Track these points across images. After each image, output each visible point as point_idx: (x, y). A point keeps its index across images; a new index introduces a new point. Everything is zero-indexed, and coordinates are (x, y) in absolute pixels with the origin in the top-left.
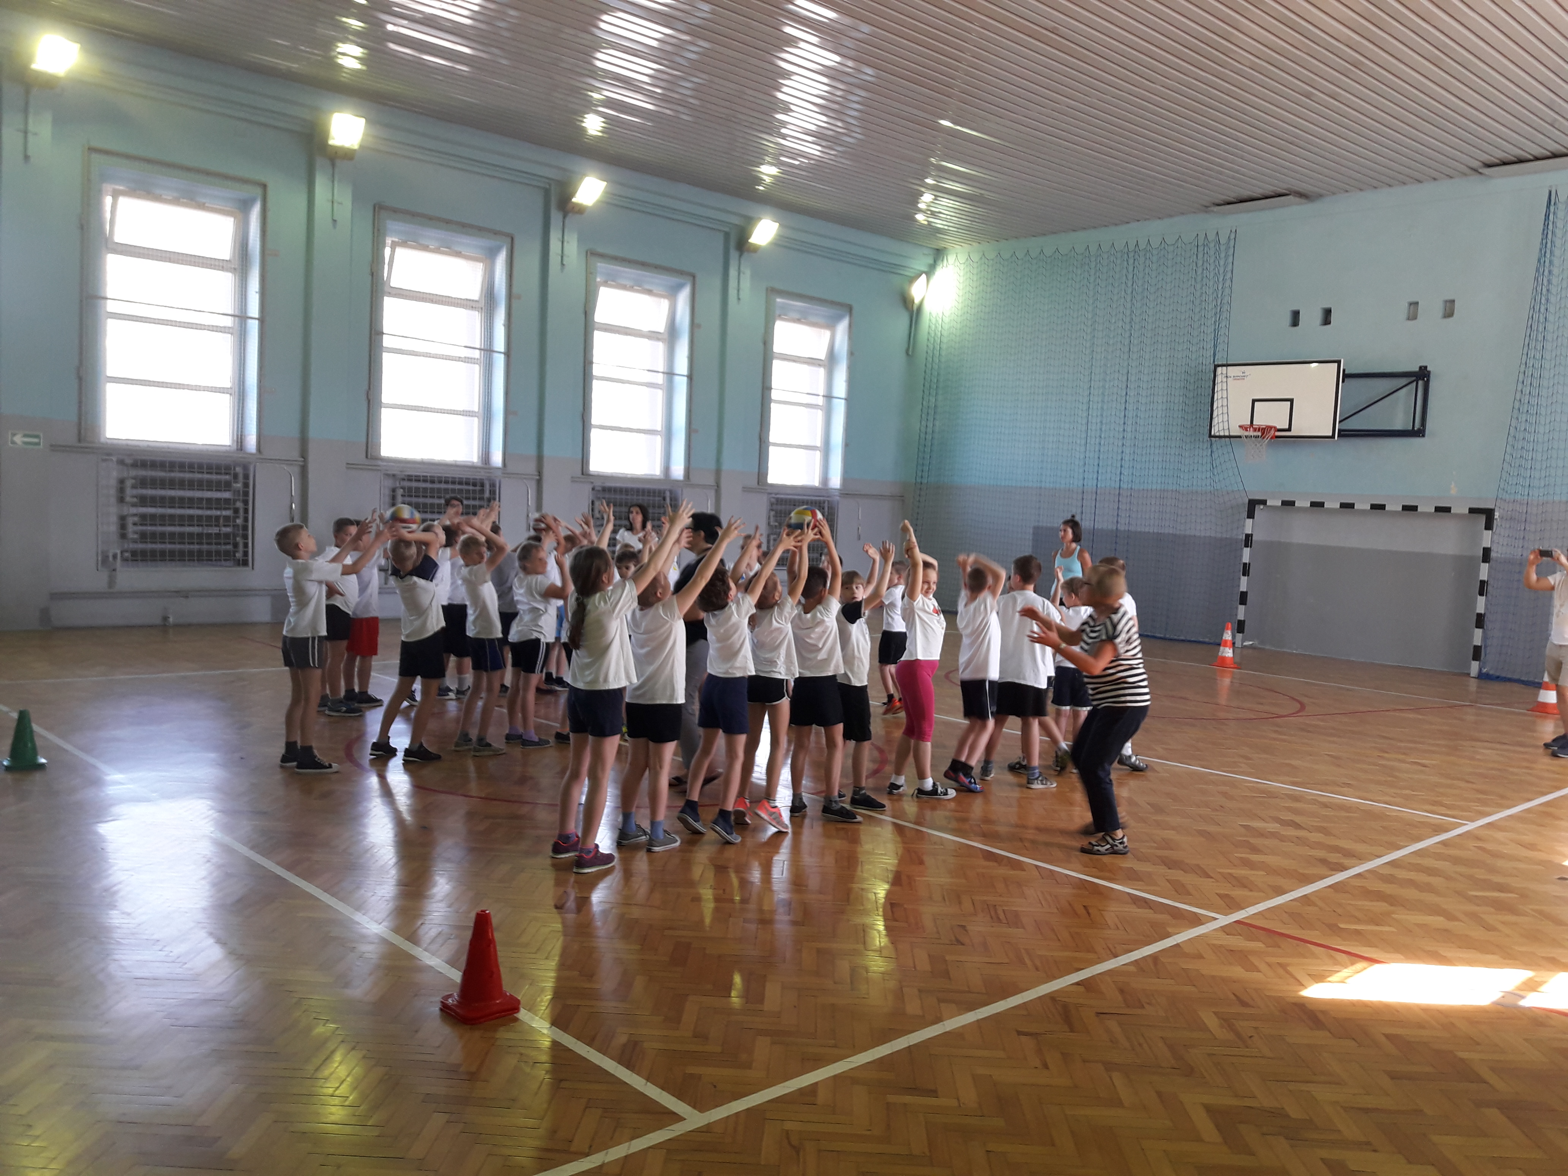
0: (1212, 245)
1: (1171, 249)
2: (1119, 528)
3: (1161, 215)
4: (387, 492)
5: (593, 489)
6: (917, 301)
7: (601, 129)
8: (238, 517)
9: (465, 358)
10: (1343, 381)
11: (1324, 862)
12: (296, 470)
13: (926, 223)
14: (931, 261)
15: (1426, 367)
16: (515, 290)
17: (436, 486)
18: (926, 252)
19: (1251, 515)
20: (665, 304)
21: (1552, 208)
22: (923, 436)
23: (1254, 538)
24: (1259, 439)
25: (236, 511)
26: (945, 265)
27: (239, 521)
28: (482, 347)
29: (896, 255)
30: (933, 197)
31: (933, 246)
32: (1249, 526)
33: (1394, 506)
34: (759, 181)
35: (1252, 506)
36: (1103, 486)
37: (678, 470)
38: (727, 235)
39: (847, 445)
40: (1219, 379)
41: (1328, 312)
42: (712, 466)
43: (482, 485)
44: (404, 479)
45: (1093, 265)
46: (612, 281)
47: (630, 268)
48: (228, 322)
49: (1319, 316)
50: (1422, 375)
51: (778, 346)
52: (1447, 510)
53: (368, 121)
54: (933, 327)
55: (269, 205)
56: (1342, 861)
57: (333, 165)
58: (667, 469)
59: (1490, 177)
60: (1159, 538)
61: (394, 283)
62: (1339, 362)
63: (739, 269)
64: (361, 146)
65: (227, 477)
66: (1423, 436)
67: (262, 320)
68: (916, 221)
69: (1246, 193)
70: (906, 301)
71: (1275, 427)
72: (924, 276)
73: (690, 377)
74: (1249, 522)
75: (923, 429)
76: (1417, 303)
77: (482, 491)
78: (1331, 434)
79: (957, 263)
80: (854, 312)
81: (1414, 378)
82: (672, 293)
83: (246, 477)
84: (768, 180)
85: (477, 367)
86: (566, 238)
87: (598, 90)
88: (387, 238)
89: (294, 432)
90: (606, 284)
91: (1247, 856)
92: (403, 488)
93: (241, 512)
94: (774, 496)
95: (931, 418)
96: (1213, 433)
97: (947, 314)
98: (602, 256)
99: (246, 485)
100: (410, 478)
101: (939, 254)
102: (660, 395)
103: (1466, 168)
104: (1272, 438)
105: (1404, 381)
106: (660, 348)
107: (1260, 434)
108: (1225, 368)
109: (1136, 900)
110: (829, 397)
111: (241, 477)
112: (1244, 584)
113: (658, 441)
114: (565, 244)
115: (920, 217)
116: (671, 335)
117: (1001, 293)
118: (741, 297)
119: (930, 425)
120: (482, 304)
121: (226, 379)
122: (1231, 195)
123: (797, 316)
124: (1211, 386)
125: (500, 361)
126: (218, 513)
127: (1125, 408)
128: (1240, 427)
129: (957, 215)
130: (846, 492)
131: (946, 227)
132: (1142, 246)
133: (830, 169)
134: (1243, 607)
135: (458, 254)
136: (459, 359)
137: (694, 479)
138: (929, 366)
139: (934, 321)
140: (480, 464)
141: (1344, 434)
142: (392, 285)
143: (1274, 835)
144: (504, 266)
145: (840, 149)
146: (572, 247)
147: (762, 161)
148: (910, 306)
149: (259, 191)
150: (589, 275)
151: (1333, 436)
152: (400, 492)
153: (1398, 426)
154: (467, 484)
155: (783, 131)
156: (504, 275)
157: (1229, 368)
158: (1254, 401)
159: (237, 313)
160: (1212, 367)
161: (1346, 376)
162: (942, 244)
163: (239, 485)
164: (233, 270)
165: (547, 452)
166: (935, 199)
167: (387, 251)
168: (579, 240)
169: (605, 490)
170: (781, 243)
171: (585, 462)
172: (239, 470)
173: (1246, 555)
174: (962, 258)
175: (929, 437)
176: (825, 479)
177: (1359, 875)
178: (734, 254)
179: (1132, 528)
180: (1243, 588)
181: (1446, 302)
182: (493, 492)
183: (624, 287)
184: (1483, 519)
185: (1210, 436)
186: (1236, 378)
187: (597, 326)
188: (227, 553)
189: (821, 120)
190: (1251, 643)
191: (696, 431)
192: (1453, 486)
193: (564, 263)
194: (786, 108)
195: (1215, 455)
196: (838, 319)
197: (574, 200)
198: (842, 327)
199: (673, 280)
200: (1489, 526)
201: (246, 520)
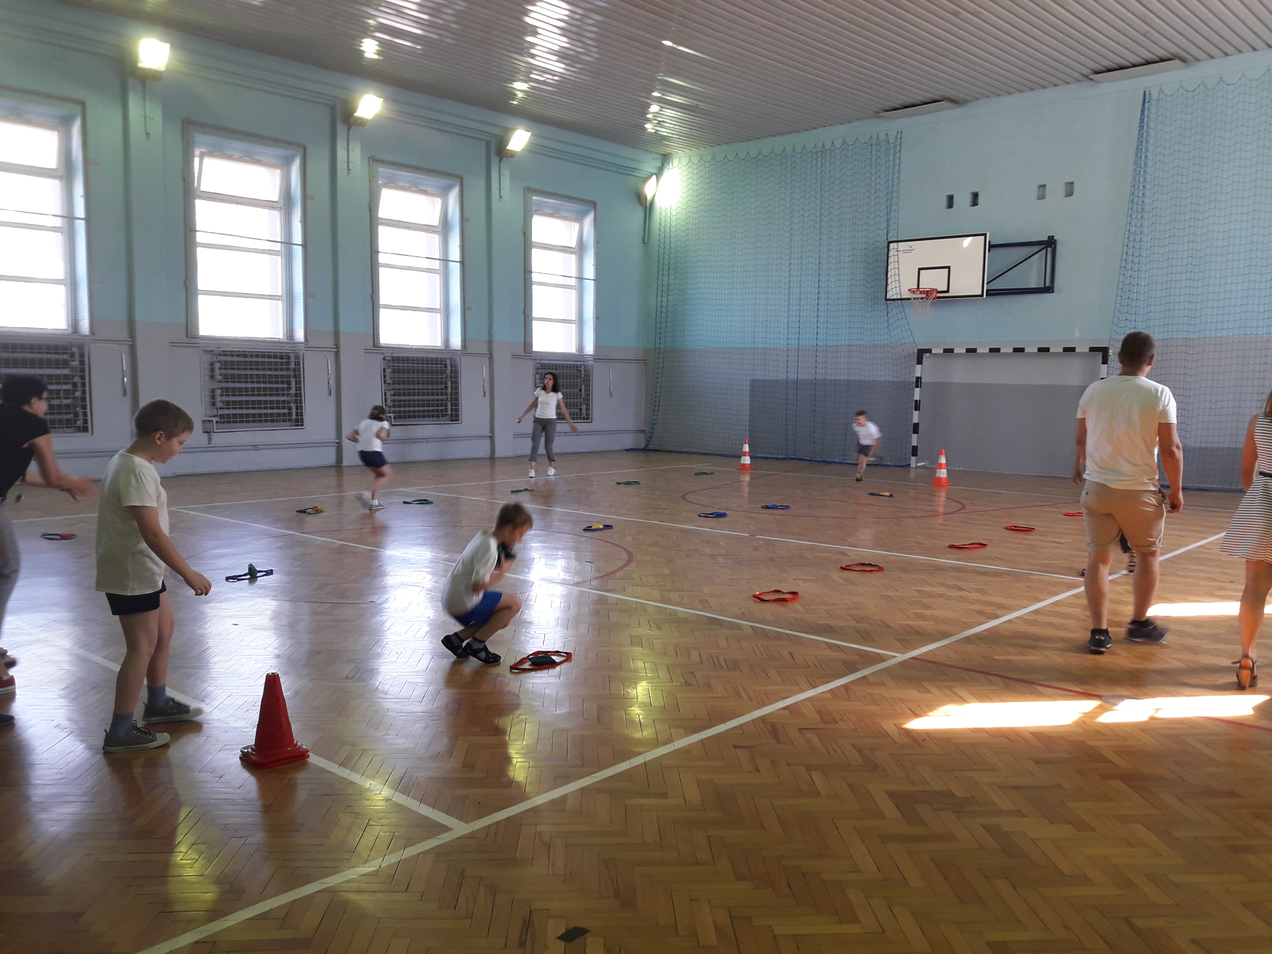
0: (883, 144)
1: (851, 148)
2: (817, 377)
3: (842, 121)
4: (207, 366)
5: (384, 359)
6: (649, 198)
7: (375, 52)
8: (76, 390)
9: (268, 250)
10: (989, 251)
11: (980, 613)
12: (125, 349)
13: (654, 131)
14: (659, 165)
15: (1053, 237)
16: (309, 192)
17: (248, 359)
18: (655, 157)
19: (920, 362)
20: (438, 202)
21: (1147, 105)
22: (659, 309)
23: (923, 381)
24: (925, 300)
25: (75, 385)
26: (671, 168)
27: (78, 394)
28: (283, 241)
29: (629, 159)
30: (659, 108)
31: (659, 152)
32: (918, 371)
33: (1031, 349)
34: (513, 96)
35: (921, 354)
36: (803, 344)
37: (456, 342)
38: (488, 143)
39: (597, 318)
40: (891, 253)
41: (975, 196)
42: (485, 337)
43: (288, 358)
44: (220, 355)
45: (789, 164)
46: (392, 184)
47: (407, 172)
48: (58, 222)
49: (968, 199)
50: (1050, 243)
51: (536, 237)
52: (1072, 350)
53: (172, 46)
54: (663, 219)
55: (89, 121)
56: (996, 612)
57: (144, 85)
58: (447, 341)
59: (1099, 82)
60: (849, 384)
61: (203, 188)
62: (985, 235)
63: (500, 171)
64: (167, 69)
65: (65, 356)
66: (1053, 292)
67: (88, 220)
68: (645, 129)
69: (909, 101)
70: (640, 198)
71: (936, 290)
72: (654, 177)
73: (462, 263)
74: (919, 367)
75: (659, 304)
76: (1044, 186)
77: (288, 363)
78: (980, 293)
79: (680, 166)
80: (598, 206)
81: (1044, 246)
82: (444, 193)
83: (82, 355)
84: (520, 95)
85: (279, 258)
86: (350, 147)
87: (374, 17)
88: (196, 149)
89: (122, 315)
90: (387, 185)
91: (921, 611)
92: (219, 362)
93: (79, 385)
94: (538, 361)
95: (665, 294)
96: (888, 297)
97: (674, 207)
98: (383, 162)
99: (82, 362)
100: (225, 353)
101: (665, 158)
102: (437, 278)
103: (1081, 76)
104: (934, 299)
105: (1036, 248)
106: (436, 239)
107: (924, 296)
108: (896, 244)
109: (830, 646)
110: (580, 279)
111: (77, 356)
112: (916, 417)
113: (438, 317)
114: (350, 152)
115: (649, 127)
116: (445, 227)
117: (717, 189)
118: (502, 195)
119: (665, 300)
120: (281, 204)
121: (59, 271)
122: (897, 103)
123: (550, 212)
124: (886, 259)
125: (298, 252)
126: (59, 387)
127: (819, 280)
128: (909, 290)
129: (679, 124)
130: (598, 358)
131: (670, 135)
132: (828, 146)
133: (571, 84)
134: (916, 435)
135: (258, 162)
136: (263, 252)
137: (470, 349)
138: (662, 251)
139: (664, 214)
140: (285, 340)
141: (991, 293)
142: (202, 189)
143: (942, 596)
144: (299, 171)
145: (579, 66)
146: (356, 155)
147: (514, 79)
148: (644, 203)
149: (78, 108)
150: (372, 177)
151: (982, 295)
152: (218, 365)
153: (1033, 285)
154: (275, 357)
155: (532, 51)
156: (299, 179)
157: (900, 244)
158: (920, 269)
159: (65, 214)
160: (886, 244)
161: (991, 246)
162: (668, 150)
163: (75, 363)
164: (60, 178)
165: (342, 327)
166: (661, 110)
167: (197, 160)
168: (363, 149)
169: (394, 359)
170: (533, 149)
171: (375, 337)
172: (74, 350)
173: (917, 394)
174: (685, 161)
175: (664, 310)
176: (581, 347)
177: (1009, 621)
178: (495, 159)
179: (829, 378)
180: (915, 420)
181: (1067, 183)
182: (297, 363)
183: (402, 188)
184: (1099, 356)
185: (887, 300)
186: (905, 251)
187: (380, 221)
188: (68, 421)
189: (563, 42)
190: (923, 464)
191: (470, 309)
192: (1076, 331)
193: (350, 168)
194: (534, 31)
195: (891, 315)
196: (585, 213)
197: (356, 114)
198: (589, 220)
199: (445, 182)
200: (1105, 362)
201: (84, 392)
